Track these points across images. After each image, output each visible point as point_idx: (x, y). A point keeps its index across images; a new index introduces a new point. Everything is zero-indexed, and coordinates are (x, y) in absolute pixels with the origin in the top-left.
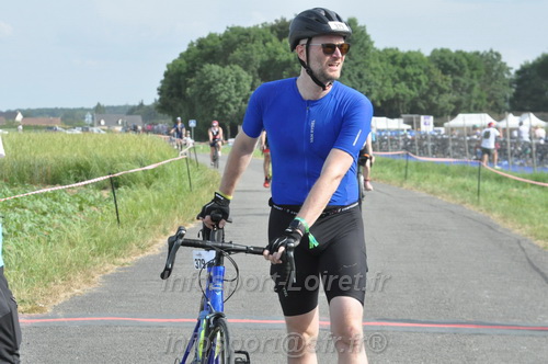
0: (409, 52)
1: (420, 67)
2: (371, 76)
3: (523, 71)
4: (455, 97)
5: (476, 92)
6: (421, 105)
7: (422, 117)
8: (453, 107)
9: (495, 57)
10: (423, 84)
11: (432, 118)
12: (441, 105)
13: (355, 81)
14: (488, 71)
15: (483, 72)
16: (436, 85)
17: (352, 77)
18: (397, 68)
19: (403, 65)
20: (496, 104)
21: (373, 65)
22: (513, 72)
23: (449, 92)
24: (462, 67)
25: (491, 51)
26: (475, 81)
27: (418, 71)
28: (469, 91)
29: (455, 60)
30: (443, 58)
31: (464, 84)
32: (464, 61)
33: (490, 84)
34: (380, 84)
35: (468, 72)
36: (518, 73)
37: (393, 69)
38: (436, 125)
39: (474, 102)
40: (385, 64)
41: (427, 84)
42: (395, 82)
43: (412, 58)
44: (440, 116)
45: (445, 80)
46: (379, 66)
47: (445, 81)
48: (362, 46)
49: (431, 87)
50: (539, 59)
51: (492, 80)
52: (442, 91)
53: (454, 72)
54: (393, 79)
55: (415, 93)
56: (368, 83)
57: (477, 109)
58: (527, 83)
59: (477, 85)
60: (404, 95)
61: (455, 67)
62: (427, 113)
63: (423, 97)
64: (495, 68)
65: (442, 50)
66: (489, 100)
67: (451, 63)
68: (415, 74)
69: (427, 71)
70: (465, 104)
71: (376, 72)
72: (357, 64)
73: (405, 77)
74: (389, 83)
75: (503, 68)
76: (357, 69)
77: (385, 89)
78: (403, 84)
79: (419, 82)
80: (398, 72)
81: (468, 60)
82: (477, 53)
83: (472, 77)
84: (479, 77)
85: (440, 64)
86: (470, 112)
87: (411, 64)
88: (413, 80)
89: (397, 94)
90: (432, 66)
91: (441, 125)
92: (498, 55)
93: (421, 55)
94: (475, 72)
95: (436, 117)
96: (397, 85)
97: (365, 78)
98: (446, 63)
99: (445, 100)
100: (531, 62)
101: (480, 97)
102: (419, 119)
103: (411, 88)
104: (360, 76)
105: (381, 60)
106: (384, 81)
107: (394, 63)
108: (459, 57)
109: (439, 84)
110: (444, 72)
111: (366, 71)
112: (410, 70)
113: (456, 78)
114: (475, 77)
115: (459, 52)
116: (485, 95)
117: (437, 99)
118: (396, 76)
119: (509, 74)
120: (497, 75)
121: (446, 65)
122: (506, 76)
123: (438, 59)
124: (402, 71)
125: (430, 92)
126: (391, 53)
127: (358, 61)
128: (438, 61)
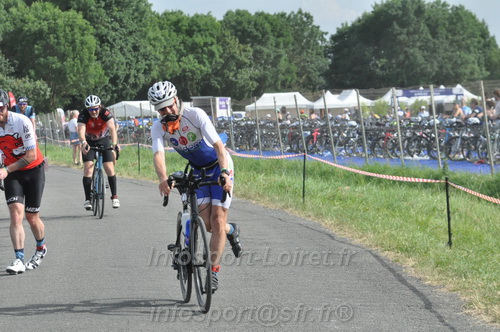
0: (197, 16)
1: (212, 35)
2: (149, 48)
3: (341, 36)
4: (257, 72)
5: (283, 64)
6: (214, 83)
7: (218, 99)
8: (256, 84)
9: (305, 19)
10: (217, 56)
11: (229, 99)
12: (241, 82)
13: (129, 55)
14: (298, 38)
15: (292, 39)
16: (233, 57)
17: (125, 50)
18: (181, 37)
19: (190, 33)
20: (309, 78)
21: (151, 34)
22: (327, 38)
23: (250, 66)
24: (264, 34)
25: (300, 12)
26: (282, 51)
27: (209, 40)
28: (275, 64)
29: (255, 25)
30: (240, 23)
31: (269, 55)
32: (267, 25)
33: (300, 54)
34: (162, 58)
35: (272, 39)
36: (334, 38)
37: (177, 39)
38: (235, 108)
39: (281, 77)
40: (166, 32)
41: (221, 57)
42: (181, 55)
43: (201, 23)
44: (241, 96)
45: (245, 51)
46: (159, 35)
47: (243, 52)
48: (137, 10)
49: (227, 61)
50: (359, 21)
51: (303, 48)
52: (240, 65)
53: (255, 40)
54: (178, 51)
55: (207, 69)
56: (146, 57)
57: (286, 87)
58: (346, 50)
59: (285, 56)
60: (193, 72)
61: (255, 33)
62: (224, 93)
63: (217, 73)
64: (306, 34)
65: (238, 13)
66: (299, 75)
67: (251, 29)
68: (206, 44)
69: (220, 40)
70: (270, 80)
71: (157, 44)
72: (130, 33)
73: (193, 49)
74: (173, 56)
75: (315, 33)
76: (131, 40)
77: (169, 64)
78: (191, 57)
79: (211, 54)
80: (183, 42)
81: (271, 24)
82: (283, 15)
83: (277, 45)
84: (286, 45)
85: (237, 31)
86: (277, 91)
87: (199, 31)
88: (203, 52)
89: (184, 70)
90: (228, 33)
91: (242, 108)
92: (308, 16)
93: (212, 20)
94: (280, 40)
95: (234, 97)
96: (183, 58)
97: (142, 50)
98: (244, 28)
99: (245, 76)
100: (349, 25)
101: (288, 71)
102: (214, 101)
103: (201, 62)
104: (135, 48)
105: (162, 28)
106: (166, 54)
107: (178, 31)
108: (260, 20)
109: (236, 55)
110: (242, 41)
111: (143, 42)
112: (199, 39)
113: (258, 47)
114: (282, 45)
115: (259, 15)
116: (294, 68)
117: (235, 75)
118: (182, 48)
119: (323, 40)
120: (308, 42)
121: (244, 31)
122: (320, 42)
123: (233, 23)
124: (189, 40)
125: (225, 66)
126: (174, 18)
127: (132, 29)
128: (233, 27)
